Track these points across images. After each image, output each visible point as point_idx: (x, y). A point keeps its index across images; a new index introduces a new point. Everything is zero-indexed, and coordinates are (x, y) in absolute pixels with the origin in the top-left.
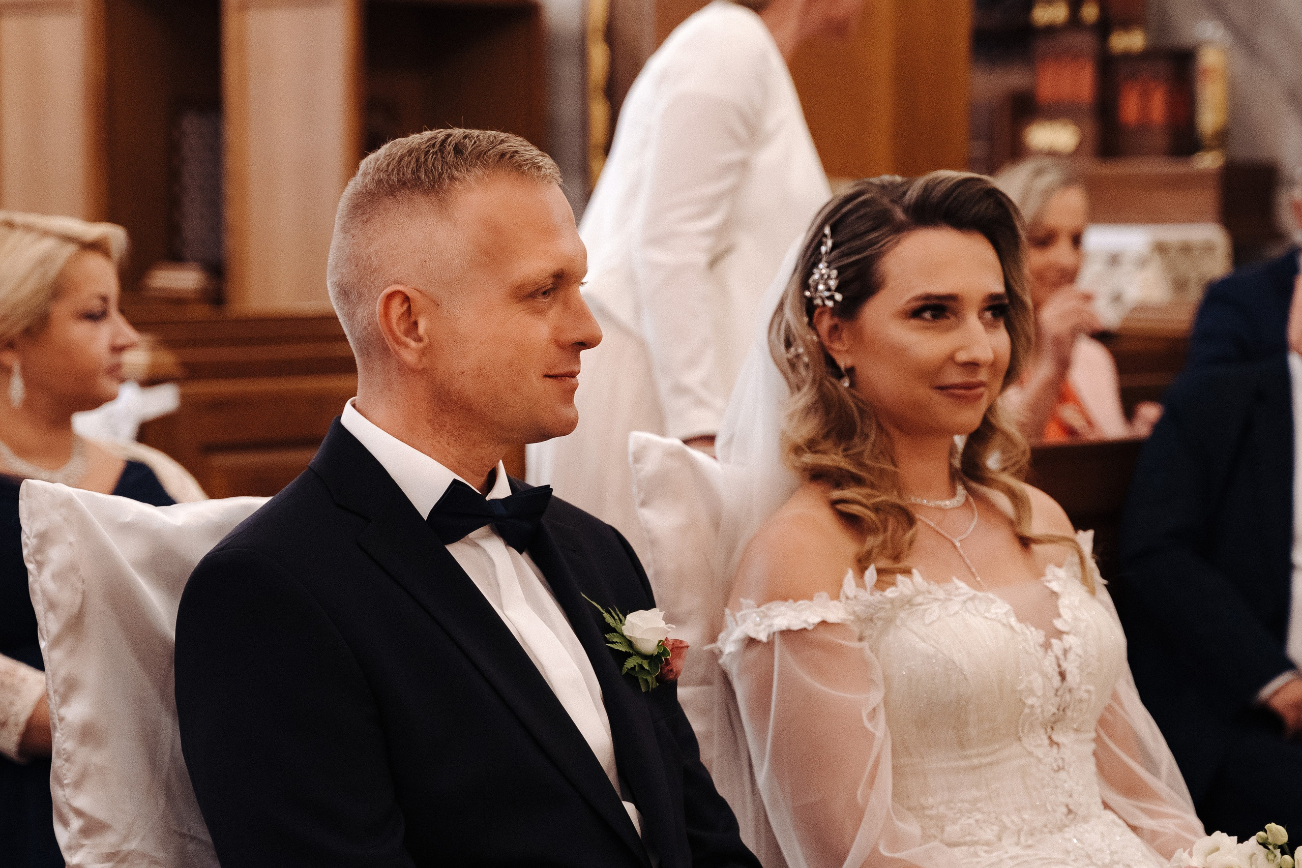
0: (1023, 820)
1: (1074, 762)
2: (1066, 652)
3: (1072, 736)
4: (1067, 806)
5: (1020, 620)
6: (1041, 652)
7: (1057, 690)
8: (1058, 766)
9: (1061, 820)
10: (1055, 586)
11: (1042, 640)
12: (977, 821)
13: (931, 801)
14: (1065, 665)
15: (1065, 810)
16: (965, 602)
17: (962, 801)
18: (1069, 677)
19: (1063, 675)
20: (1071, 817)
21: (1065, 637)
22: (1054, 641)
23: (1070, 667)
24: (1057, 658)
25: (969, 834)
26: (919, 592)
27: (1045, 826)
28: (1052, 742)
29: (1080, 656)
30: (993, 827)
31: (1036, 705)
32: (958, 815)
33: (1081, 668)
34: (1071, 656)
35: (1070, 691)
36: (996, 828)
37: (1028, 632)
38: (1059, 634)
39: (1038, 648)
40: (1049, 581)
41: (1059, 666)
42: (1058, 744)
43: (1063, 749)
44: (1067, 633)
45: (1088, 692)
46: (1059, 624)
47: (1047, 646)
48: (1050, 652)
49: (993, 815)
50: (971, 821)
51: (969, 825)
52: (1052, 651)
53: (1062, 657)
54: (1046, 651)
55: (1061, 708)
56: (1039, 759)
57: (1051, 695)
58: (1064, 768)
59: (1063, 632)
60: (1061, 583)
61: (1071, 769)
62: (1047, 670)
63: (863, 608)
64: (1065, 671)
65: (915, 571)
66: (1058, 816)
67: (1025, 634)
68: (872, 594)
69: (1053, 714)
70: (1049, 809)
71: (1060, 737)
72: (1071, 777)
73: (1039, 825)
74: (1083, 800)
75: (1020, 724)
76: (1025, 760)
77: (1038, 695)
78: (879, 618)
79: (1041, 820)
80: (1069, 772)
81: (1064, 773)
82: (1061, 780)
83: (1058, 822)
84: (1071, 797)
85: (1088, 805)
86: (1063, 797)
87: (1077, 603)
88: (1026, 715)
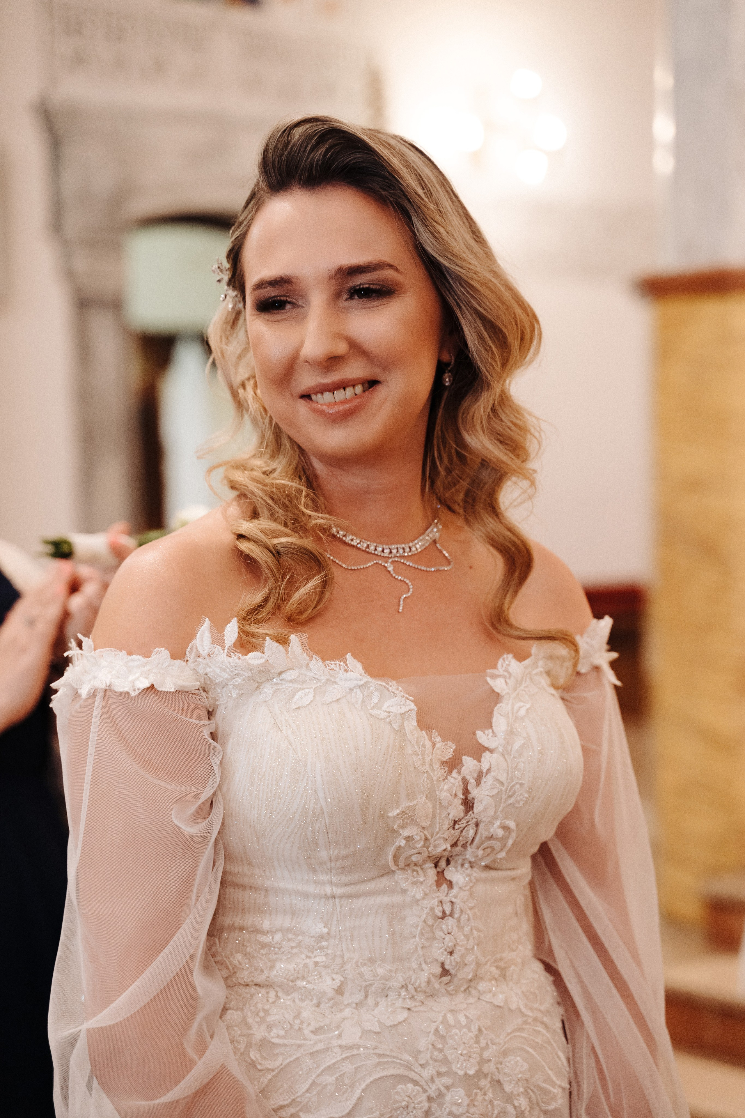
0: (375, 975)
1: (471, 909)
2: (479, 777)
4: (443, 965)
5: (422, 726)
6: (439, 772)
7: (455, 822)
8: (444, 912)
9: (429, 982)
10: (498, 685)
11: (448, 755)
12: (316, 963)
14: (474, 792)
15: (438, 970)
17: (303, 933)
18: (478, 807)
19: (468, 805)
20: (446, 979)
21: (486, 755)
22: (467, 760)
23: (483, 795)
24: (465, 782)
26: (294, 666)
27: (405, 987)
28: (442, 880)
29: (502, 783)
30: (334, 976)
31: (417, 838)
32: (296, 950)
33: (497, 798)
34: (488, 781)
35: (477, 825)
37: (428, 744)
38: (479, 750)
39: (437, 766)
40: (495, 677)
41: (466, 792)
42: (450, 884)
43: (455, 891)
44: (492, 751)
45: (506, 828)
46: (483, 737)
47: (453, 764)
48: (454, 774)
49: (338, 960)
52: (459, 772)
53: (472, 781)
54: (450, 772)
55: (460, 844)
56: (418, 901)
57: (446, 826)
58: (451, 915)
59: (487, 749)
60: (511, 682)
61: (464, 917)
62: (444, 795)
63: (218, 671)
64: (473, 799)
65: (294, 638)
66: (424, 976)
67: (424, 746)
68: (229, 656)
69: (445, 850)
70: (414, 965)
71: (454, 874)
72: (460, 928)
73: (395, 984)
74: (470, 958)
75: (390, 857)
76: (397, 899)
77: (426, 824)
78: (236, 686)
79: (400, 979)
80: (459, 920)
81: (450, 922)
82: (442, 930)
83: (423, 985)
84: (451, 953)
85: (478, 965)
86: (438, 953)
87: (522, 712)
88: (399, 848)
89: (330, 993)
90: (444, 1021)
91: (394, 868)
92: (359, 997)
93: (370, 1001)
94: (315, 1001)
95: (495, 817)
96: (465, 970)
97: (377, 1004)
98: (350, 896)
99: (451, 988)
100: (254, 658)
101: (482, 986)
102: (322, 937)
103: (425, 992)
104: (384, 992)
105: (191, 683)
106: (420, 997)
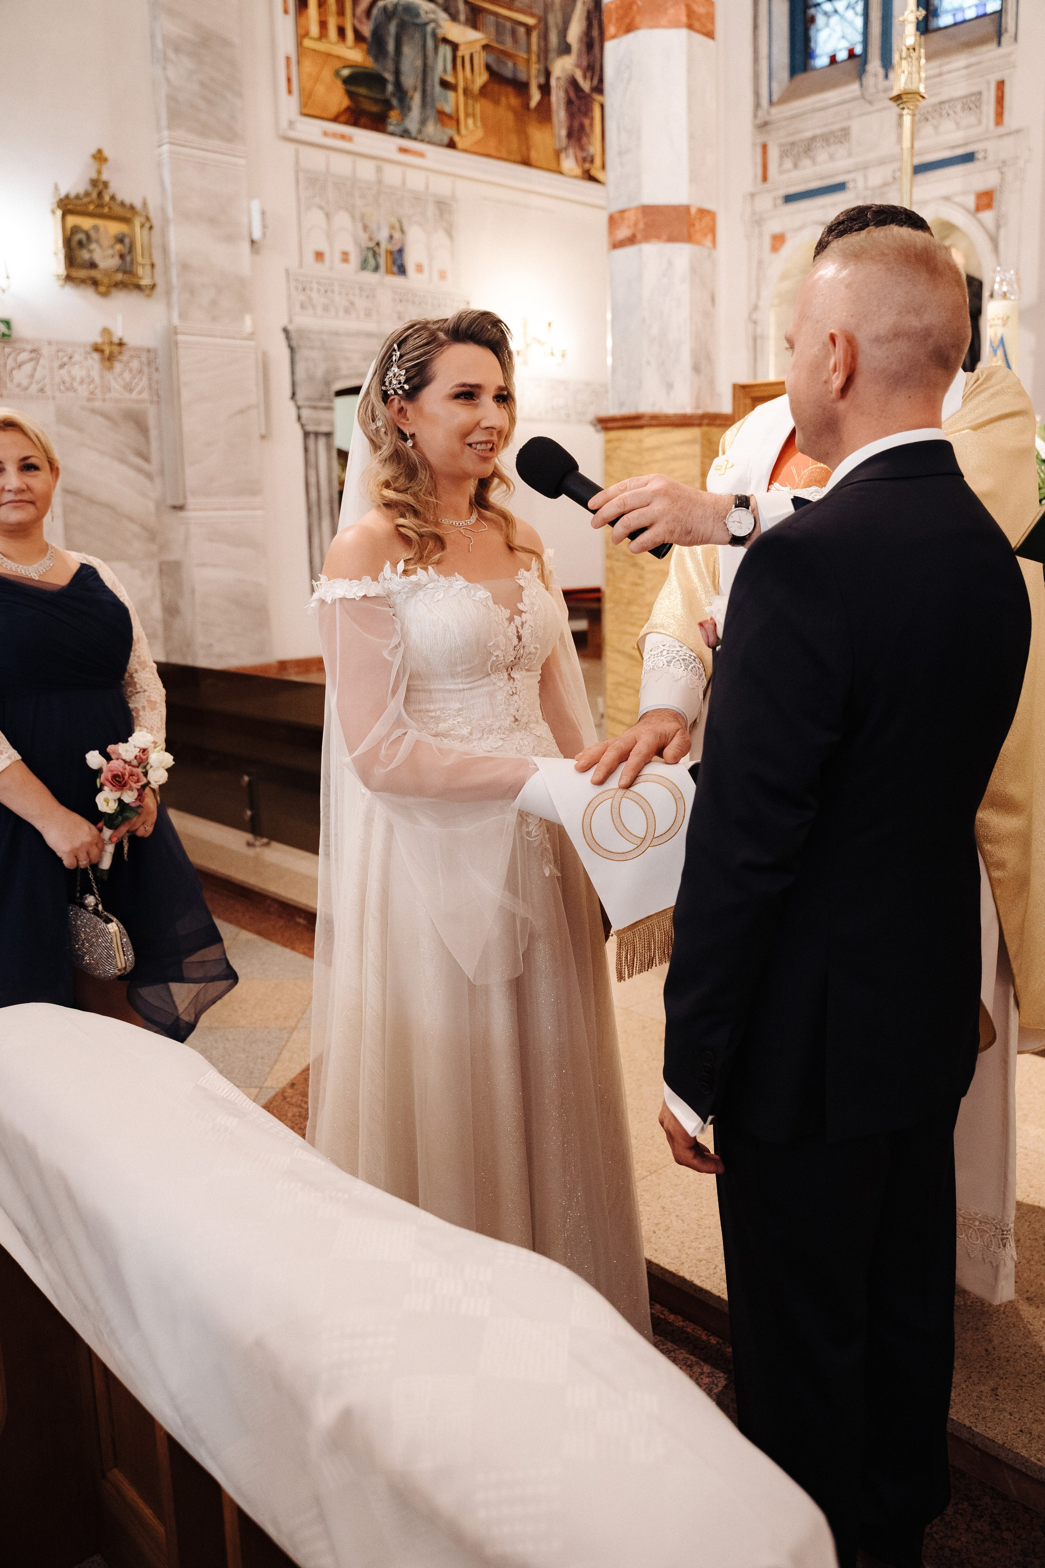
0: (486, 724)
1: (524, 690)
2: (522, 624)
3: (524, 673)
4: (515, 716)
5: (495, 603)
6: (506, 623)
7: (515, 647)
8: (512, 692)
9: (510, 725)
10: (522, 583)
11: (508, 615)
12: (458, 722)
13: (432, 707)
14: (521, 632)
15: (514, 719)
16: (461, 589)
17: (450, 709)
18: (523, 639)
19: (519, 638)
20: (518, 723)
21: (524, 614)
22: (516, 617)
23: (524, 633)
24: (517, 628)
25: (453, 730)
26: (432, 581)
27: (500, 728)
28: (510, 677)
30: (467, 727)
31: (500, 655)
32: (448, 718)
33: (531, 634)
34: (526, 626)
35: (524, 647)
36: (469, 728)
38: (520, 613)
39: (505, 620)
40: (519, 579)
41: (518, 632)
42: (514, 679)
43: (516, 682)
44: (525, 612)
45: (536, 648)
46: (520, 606)
47: (511, 620)
48: (512, 624)
49: (468, 720)
50: (455, 722)
51: (454, 724)
52: (514, 623)
53: (520, 627)
54: (510, 623)
55: (517, 658)
56: (501, 688)
57: (512, 649)
58: (516, 694)
59: (523, 612)
60: (526, 581)
61: (521, 694)
62: (510, 634)
63: (395, 586)
64: (521, 635)
65: (429, 567)
66: (508, 722)
67: (498, 611)
68: (401, 578)
69: (512, 661)
70: (503, 717)
71: (516, 674)
72: (520, 699)
73: (495, 727)
74: (525, 713)
75: (489, 667)
76: (492, 688)
77: (503, 648)
78: (406, 593)
79: (497, 724)
80: (519, 696)
81: (516, 697)
82: (513, 701)
83: (508, 726)
84: (518, 711)
85: (529, 716)
86: (513, 711)
87: (534, 594)
88: (493, 661)
89: (467, 735)
90: (519, 743)
91: (490, 672)
92: (479, 736)
93: (485, 736)
94: (460, 740)
95: (531, 643)
96: (524, 718)
97: (488, 738)
98: (471, 689)
99: (520, 727)
100: (413, 578)
101: (532, 726)
102: (460, 710)
103: (508, 730)
104: (491, 732)
105: (382, 593)
106: (507, 732)
